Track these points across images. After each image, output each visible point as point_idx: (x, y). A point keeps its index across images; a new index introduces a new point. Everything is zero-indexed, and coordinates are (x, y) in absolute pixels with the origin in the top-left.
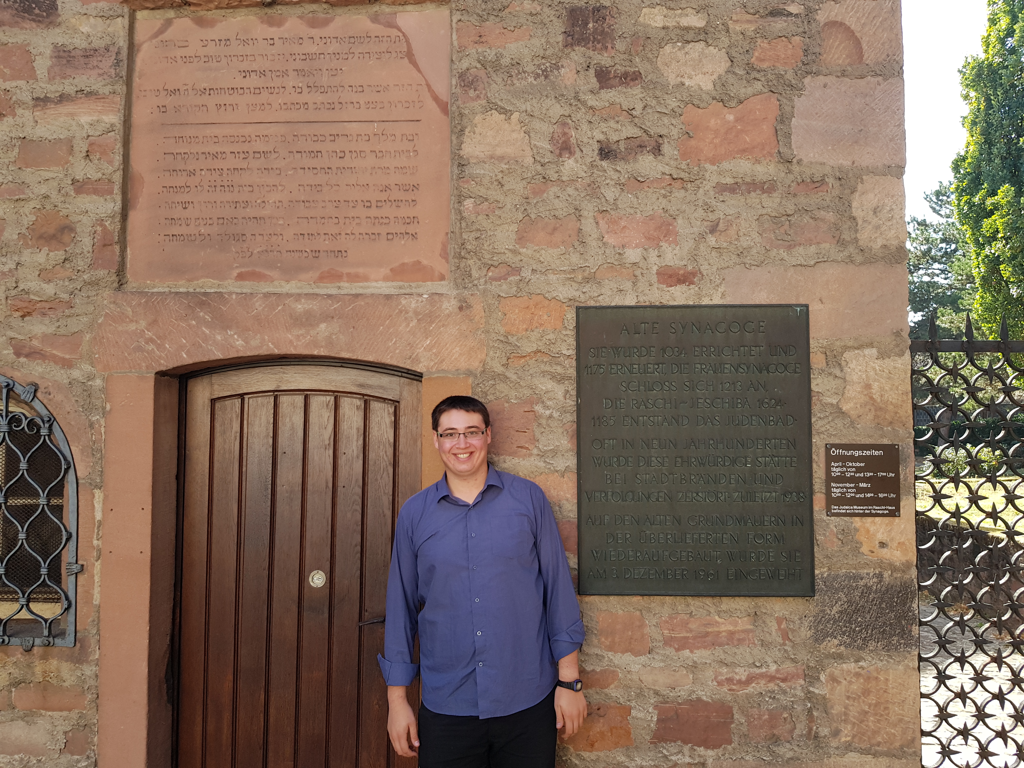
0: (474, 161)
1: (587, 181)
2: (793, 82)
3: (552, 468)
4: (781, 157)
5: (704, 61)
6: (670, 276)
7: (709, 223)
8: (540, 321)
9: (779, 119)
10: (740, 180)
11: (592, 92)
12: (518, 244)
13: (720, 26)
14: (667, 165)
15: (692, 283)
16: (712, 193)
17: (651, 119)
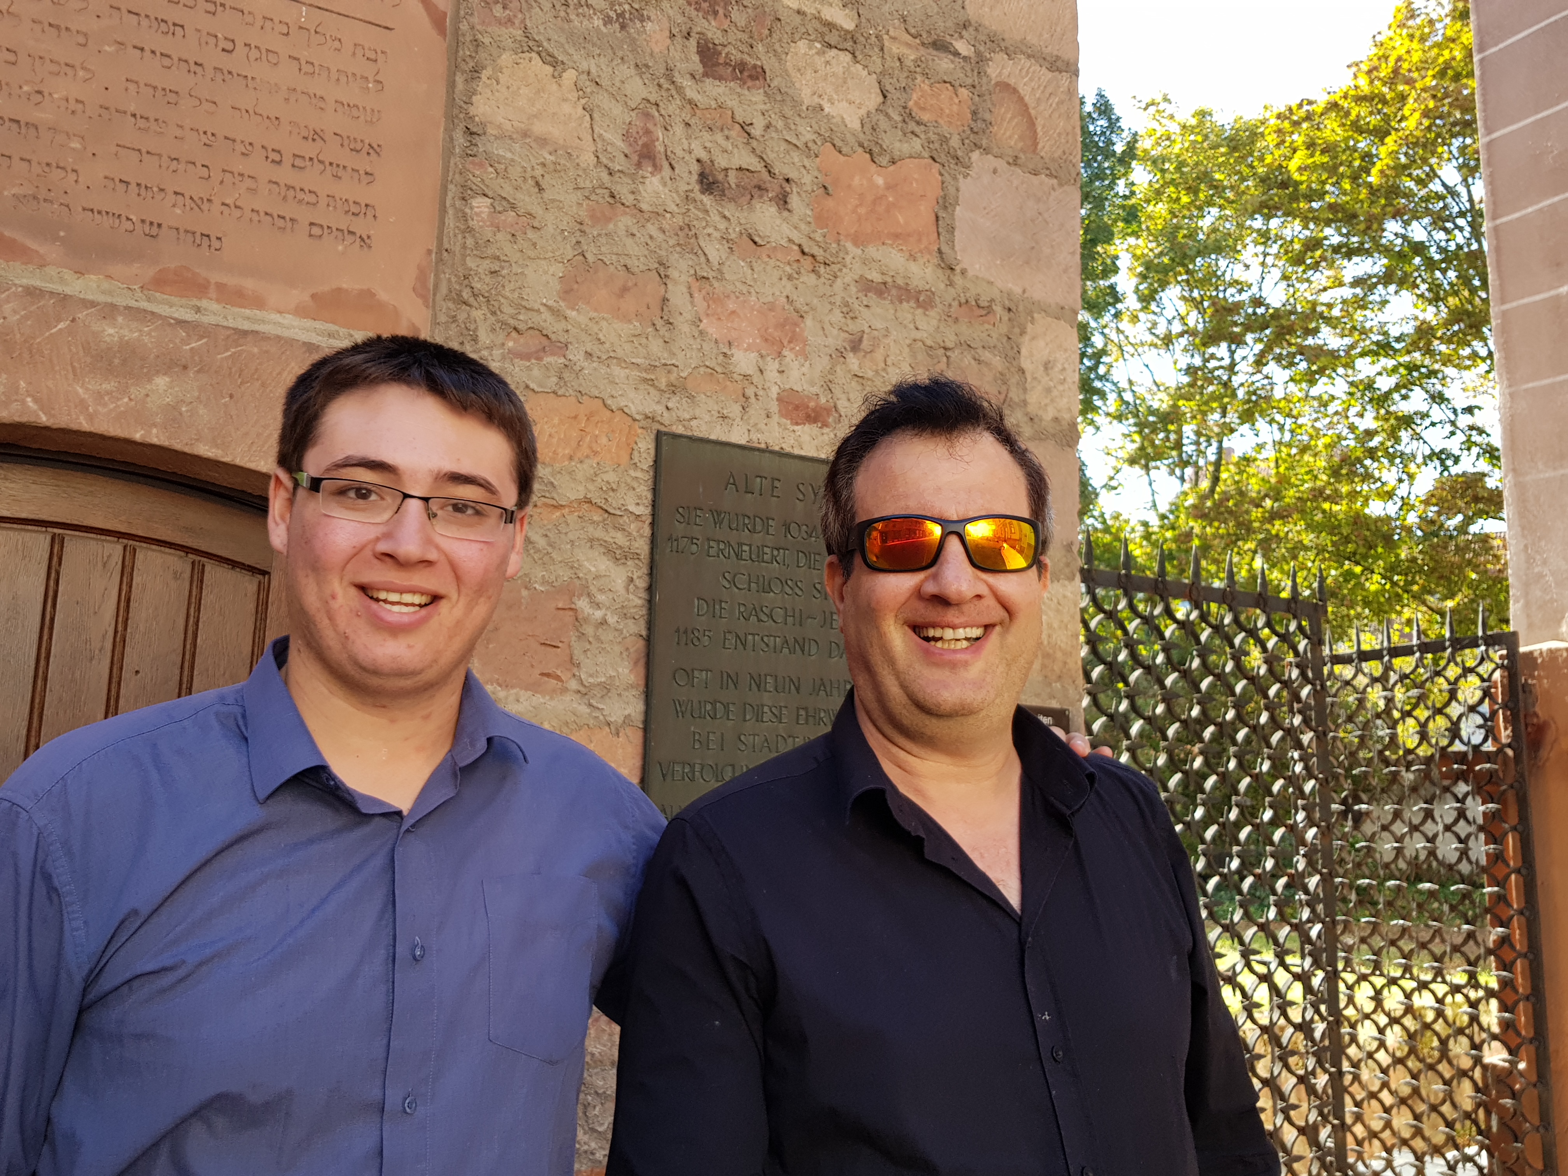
0: (494, 132)
1: (679, 220)
2: (960, 153)
3: (601, 717)
4: (942, 259)
5: (850, 82)
6: (797, 408)
7: (847, 335)
8: (594, 445)
9: (940, 201)
10: (889, 280)
11: (693, 76)
12: (564, 300)
13: (873, 38)
14: (796, 228)
15: (825, 425)
16: (853, 289)
17: (776, 149)
